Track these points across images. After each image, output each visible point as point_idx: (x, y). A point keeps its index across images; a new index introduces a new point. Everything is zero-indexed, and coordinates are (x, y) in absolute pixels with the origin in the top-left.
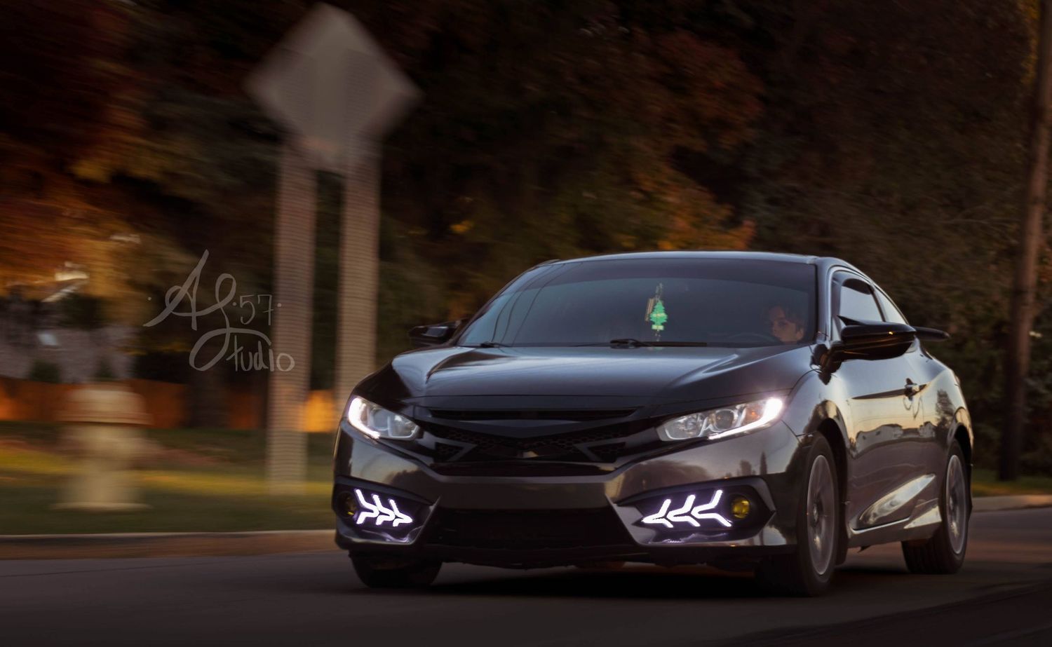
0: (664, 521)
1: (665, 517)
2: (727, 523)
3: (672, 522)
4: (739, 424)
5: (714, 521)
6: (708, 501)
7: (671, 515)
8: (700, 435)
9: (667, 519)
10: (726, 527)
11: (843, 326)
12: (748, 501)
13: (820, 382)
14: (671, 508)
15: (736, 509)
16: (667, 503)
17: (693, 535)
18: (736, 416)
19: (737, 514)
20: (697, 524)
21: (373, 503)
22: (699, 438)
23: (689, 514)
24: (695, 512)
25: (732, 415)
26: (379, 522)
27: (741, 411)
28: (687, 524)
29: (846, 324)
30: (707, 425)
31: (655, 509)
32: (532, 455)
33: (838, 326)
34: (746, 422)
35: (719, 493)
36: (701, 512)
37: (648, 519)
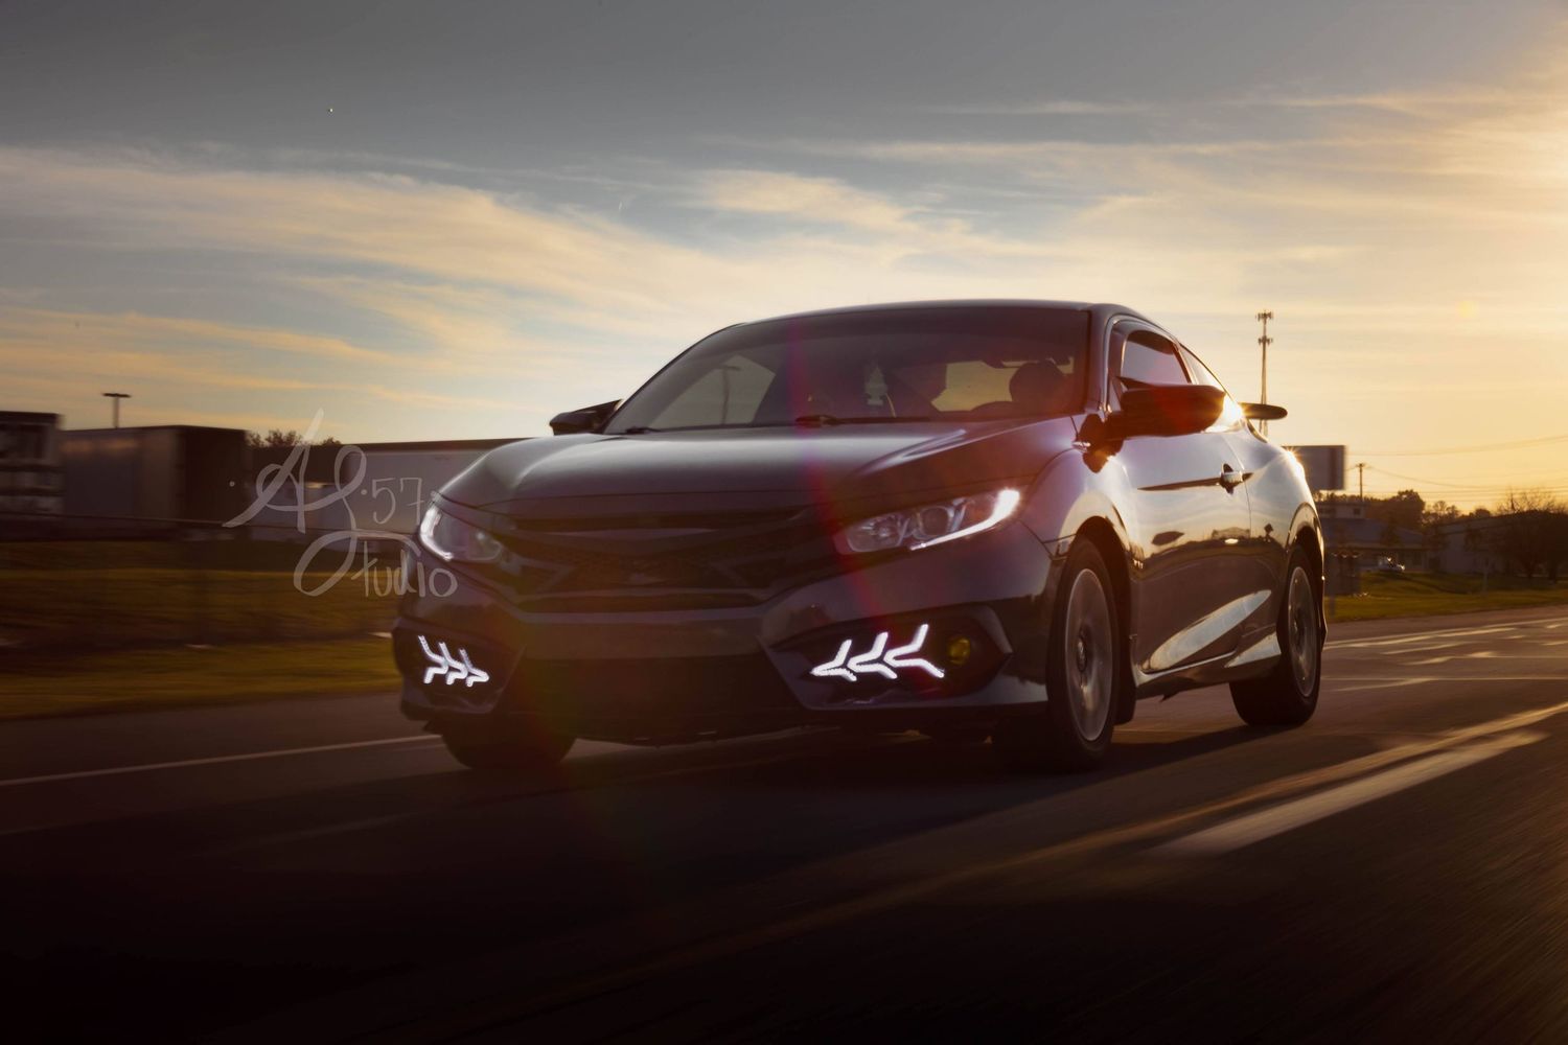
0: (843, 672)
1: (844, 666)
2: (937, 673)
3: (855, 674)
4: (954, 528)
5: (920, 671)
6: (908, 640)
7: (853, 663)
8: (899, 544)
9: (848, 669)
10: (939, 679)
11: (1124, 389)
12: (967, 638)
13: (1086, 468)
14: (853, 653)
15: (954, 651)
16: (847, 645)
17: (890, 691)
18: (951, 514)
19: (956, 658)
20: (893, 676)
21: (438, 652)
22: (898, 548)
23: (880, 660)
24: (889, 660)
25: (945, 515)
26: (450, 681)
27: (958, 509)
28: (877, 676)
29: (1127, 387)
30: (908, 530)
31: (830, 655)
33: (1118, 388)
34: (965, 524)
35: (924, 629)
36: (898, 658)
37: (820, 671)
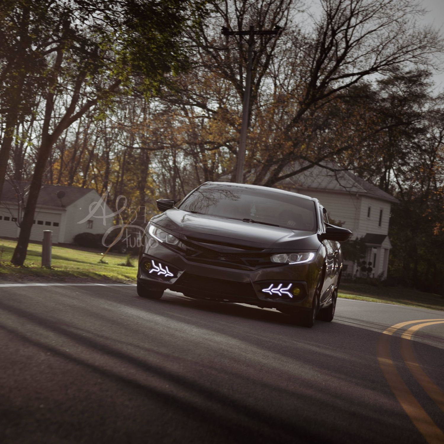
0: (269, 292)
1: (270, 290)
2: (291, 296)
3: (272, 293)
4: (299, 260)
5: (287, 295)
6: (286, 287)
7: (272, 290)
8: (285, 262)
10: (291, 298)
11: (325, 226)
12: (299, 289)
14: (273, 287)
15: (295, 291)
16: (272, 285)
17: (278, 298)
19: (295, 293)
20: (281, 295)
21: (158, 266)
23: (279, 291)
24: (281, 291)
25: (297, 256)
26: (159, 273)
27: (300, 255)
28: (277, 294)
29: (327, 226)
30: (288, 259)
31: (267, 287)
32: (223, 259)
34: (302, 260)
35: (291, 285)
36: (283, 291)
37: (264, 290)
